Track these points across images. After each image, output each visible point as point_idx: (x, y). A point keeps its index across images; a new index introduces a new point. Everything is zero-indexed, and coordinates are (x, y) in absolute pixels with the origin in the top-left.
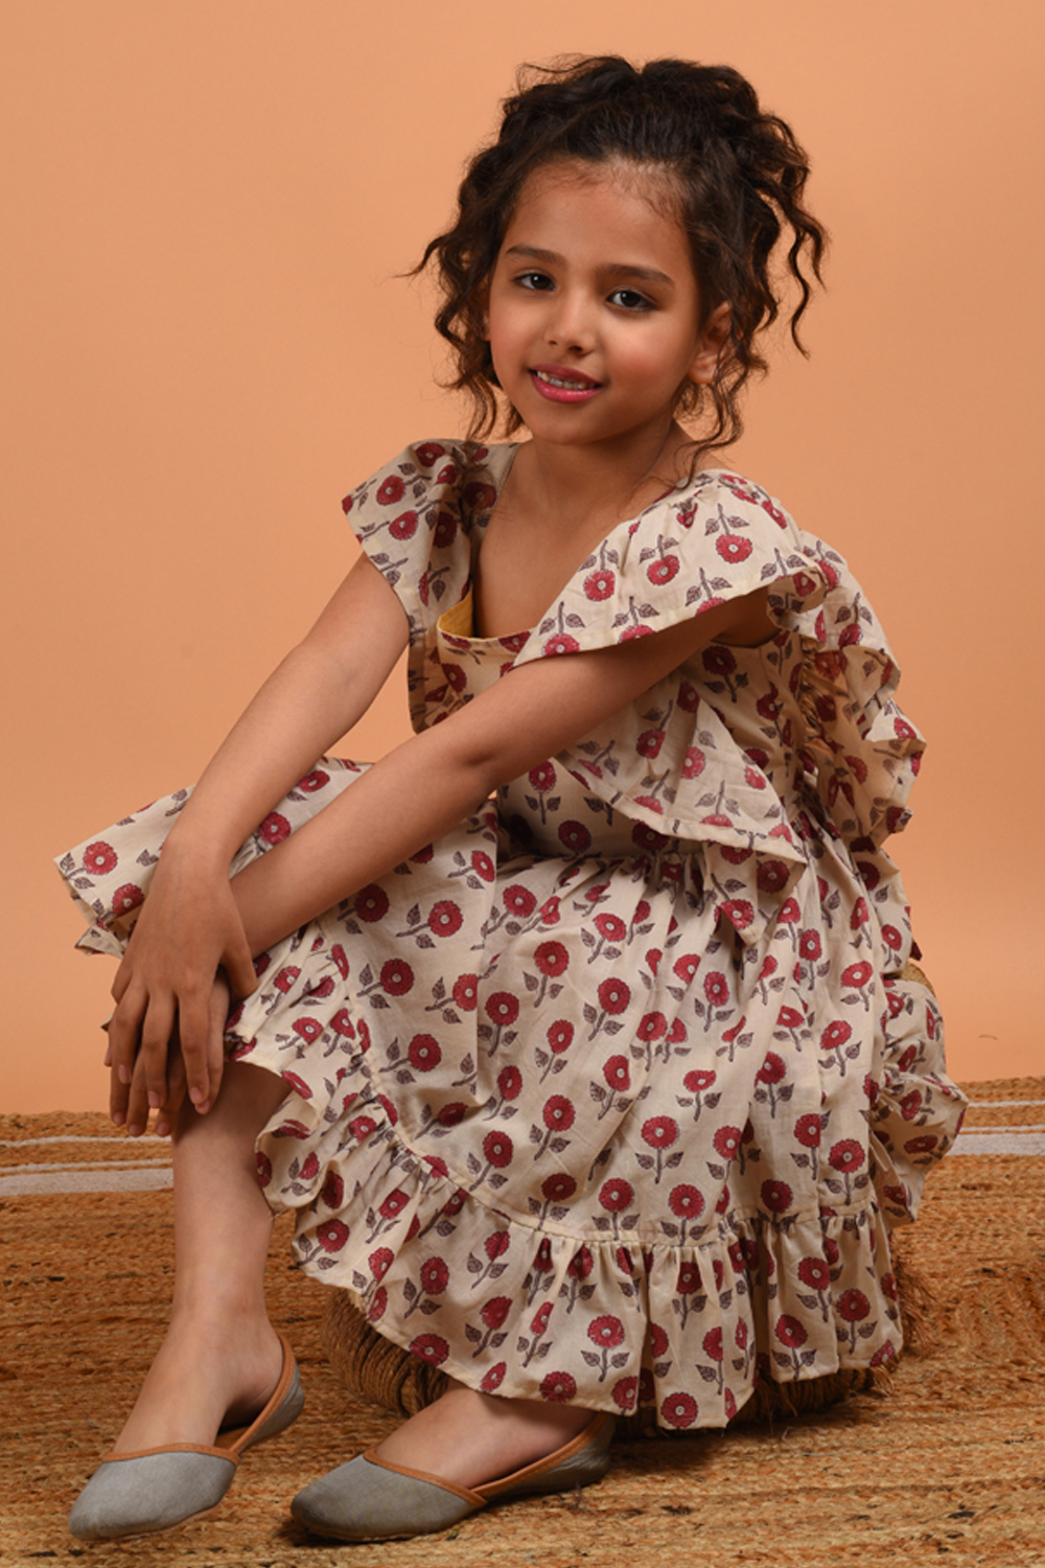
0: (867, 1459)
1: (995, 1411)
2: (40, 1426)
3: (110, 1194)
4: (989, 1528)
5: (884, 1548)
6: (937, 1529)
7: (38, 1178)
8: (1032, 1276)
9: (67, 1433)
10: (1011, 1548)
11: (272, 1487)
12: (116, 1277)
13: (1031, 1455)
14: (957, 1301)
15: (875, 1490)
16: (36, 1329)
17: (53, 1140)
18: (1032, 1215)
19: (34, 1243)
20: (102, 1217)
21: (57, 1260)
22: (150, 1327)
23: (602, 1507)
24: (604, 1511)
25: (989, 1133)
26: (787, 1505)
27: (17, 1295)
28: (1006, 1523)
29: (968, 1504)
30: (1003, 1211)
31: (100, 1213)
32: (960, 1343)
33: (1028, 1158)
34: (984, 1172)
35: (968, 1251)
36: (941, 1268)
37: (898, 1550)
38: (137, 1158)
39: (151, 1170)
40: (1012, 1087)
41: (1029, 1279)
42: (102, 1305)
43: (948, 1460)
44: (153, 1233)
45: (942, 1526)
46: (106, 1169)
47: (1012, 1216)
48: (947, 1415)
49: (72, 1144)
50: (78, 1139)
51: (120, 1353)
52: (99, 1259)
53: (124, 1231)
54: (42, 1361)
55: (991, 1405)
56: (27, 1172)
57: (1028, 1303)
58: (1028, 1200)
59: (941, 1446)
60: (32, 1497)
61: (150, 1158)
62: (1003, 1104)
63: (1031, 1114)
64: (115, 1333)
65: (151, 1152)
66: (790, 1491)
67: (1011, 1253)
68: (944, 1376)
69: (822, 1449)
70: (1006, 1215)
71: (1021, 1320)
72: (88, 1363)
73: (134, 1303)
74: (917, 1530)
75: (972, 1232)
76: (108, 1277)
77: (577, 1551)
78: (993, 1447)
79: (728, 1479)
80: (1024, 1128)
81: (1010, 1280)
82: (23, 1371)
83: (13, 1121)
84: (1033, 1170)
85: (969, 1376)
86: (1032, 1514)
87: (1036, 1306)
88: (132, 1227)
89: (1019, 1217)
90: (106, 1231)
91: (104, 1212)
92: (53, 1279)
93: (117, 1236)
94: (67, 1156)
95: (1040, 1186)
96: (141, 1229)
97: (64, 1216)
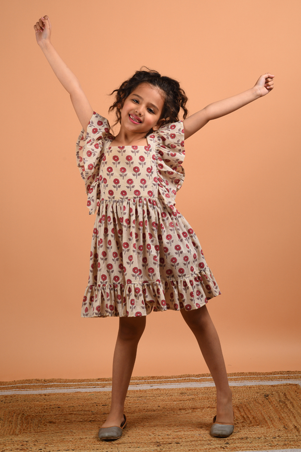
2: (62, 431)
3: (66, 393)
4: (232, 446)
5: (214, 448)
6: (223, 446)
7: (51, 390)
8: (239, 407)
9: (67, 432)
10: (236, 448)
12: (70, 407)
15: (212, 440)
16: (57, 415)
17: (52, 384)
18: (239, 396)
19: (53, 401)
20: (65, 397)
21: (58, 404)
22: (78, 415)
23: (164, 443)
24: (165, 443)
26: (196, 442)
27: (52, 410)
28: (235, 445)
29: (228, 442)
31: (64, 396)
33: (238, 387)
37: (216, 449)
38: (69, 387)
39: (72, 389)
42: (69, 412)
44: (75, 400)
45: (224, 445)
46: (64, 389)
49: (57, 384)
51: (74, 419)
52: (66, 404)
53: (70, 399)
54: (60, 421)
56: (49, 389)
57: (238, 411)
58: (238, 394)
60: (63, 442)
61: (72, 387)
62: (233, 377)
63: (238, 379)
64: (72, 416)
65: (72, 386)
66: (197, 440)
69: (202, 434)
71: (237, 413)
72: (68, 421)
73: (74, 411)
74: (219, 446)
76: (69, 407)
77: (161, 449)
80: (237, 381)
81: (235, 407)
82: (57, 422)
83: (44, 380)
84: (239, 389)
86: (239, 444)
87: (240, 411)
88: (71, 399)
89: (236, 397)
90: (67, 399)
91: (65, 396)
92: (59, 407)
93: (69, 400)
94: (56, 386)
95: (240, 391)
96: (73, 399)
97: (58, 397)
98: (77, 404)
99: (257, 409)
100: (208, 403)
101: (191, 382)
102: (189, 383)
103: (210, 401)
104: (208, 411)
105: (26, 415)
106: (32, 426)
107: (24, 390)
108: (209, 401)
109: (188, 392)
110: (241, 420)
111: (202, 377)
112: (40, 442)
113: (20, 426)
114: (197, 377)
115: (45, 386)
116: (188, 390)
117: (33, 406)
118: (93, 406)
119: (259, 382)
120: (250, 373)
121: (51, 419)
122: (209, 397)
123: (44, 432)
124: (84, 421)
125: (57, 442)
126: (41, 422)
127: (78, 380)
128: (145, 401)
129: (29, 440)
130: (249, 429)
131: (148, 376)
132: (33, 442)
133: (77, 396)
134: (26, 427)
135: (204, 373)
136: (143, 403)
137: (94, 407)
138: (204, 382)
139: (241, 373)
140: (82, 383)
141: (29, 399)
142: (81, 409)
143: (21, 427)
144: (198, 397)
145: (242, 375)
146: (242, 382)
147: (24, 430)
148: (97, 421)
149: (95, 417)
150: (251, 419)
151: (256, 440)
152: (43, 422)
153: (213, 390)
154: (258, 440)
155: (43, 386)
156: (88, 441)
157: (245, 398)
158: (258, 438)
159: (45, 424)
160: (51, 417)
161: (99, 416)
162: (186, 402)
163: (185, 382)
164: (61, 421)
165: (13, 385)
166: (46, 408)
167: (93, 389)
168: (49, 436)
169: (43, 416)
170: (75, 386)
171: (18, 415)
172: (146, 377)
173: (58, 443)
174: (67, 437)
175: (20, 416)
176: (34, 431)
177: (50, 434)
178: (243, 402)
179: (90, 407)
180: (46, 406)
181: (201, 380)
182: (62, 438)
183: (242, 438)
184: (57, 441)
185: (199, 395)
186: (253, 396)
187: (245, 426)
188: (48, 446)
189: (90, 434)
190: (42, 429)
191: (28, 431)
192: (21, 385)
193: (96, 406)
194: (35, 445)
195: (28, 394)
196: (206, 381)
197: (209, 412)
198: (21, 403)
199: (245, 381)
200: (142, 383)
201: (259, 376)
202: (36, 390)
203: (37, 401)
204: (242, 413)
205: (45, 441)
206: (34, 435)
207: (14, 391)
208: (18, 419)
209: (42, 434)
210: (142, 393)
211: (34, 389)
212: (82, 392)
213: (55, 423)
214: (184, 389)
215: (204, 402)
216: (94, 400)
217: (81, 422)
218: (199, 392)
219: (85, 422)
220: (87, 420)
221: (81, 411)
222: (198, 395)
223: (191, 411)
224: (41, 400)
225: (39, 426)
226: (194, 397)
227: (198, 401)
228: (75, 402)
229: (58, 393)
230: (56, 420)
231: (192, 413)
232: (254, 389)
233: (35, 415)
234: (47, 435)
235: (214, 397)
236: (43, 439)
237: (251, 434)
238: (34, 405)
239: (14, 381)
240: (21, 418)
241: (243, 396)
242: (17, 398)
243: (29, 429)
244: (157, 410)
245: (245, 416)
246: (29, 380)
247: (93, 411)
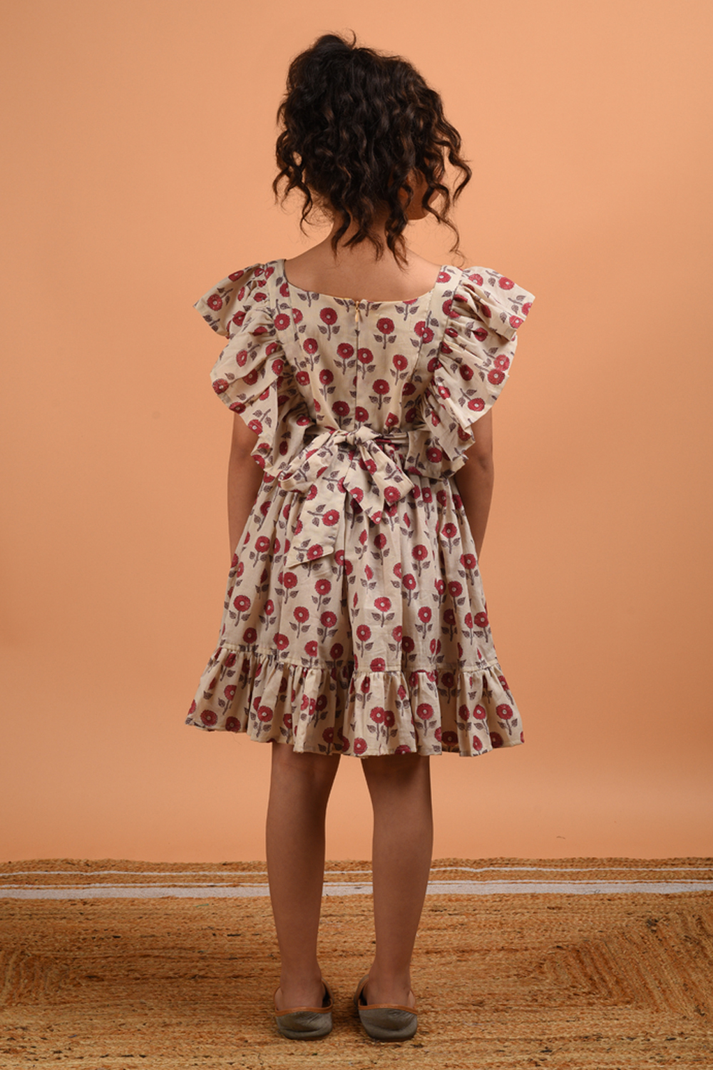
0: (503, 1027)
1: (562, 1008)
2: (118, 1002)
3: (138, 899)
4: (558, 1057)
5: (511, 1064)
6: (535, 1057)
8: (580, 950)
9: (132, 1005)
10: (568, 1066)
11: (230, 1031)
12: (145, 937)
13: (578, 1027)
14: (545, 960)
15: (507, 1040)
16: (110, 959)
17: (106, 872)
18: (581, 922)
19: (104, 921)
20: (135, 910)
21: (116, 928)
22: (164, 960)
25: (560, 883)
26: (467, 1045)
27: (99, 943)
28: (566, 1055)
29: (549, 1047)
30: (567, 919)
31: (132, 907)
32: (547, 978)
33: (579, 896)
34: (558, 901)
35: (550, 937)
36: (537, 945)
37: (517, 1065)
38: (148, 882)
39: (156, 889)
40: (572, 862)
41: (578, 951)
42: (140, 949)
43: (540, 1028)
44: (160, 917)
45: (537, 1055)
46: (134, 887)
47: (571, 922)
48: (540, 1009)
49: (116, 875)
50: (118, 873)
51: (152, 971)
52: (136, 928)
53: (147, 916)
54: (115, 974)
55: (561, 1005)
57: (578, 961)
58: (579, 915)
59: (537, 1022)
60: (119, 1032)
61: (155, 882)
62: (567, 870)
63: (581, 875)
64: (148, 962)
65: (155, 880)
66: (468, 1039)
67: (570, 939)
68: (539, 992)
69: (482, 1022)
70: (568, 921)
71: (575, 968)
72: (137, 975)
73: (155, 949)
74: (526, 1057)
75: (552, 929)
76: (142, 937)
77: (372, 1062)
78: (560, 1023)
79: (439, 1033)
80: (577, 882)
81: (570, 951)
82: (107, 977)
83: (85, 863)
84: (582, 901)
85: (551, 993)
86: (578, 1052)
87: (582, 962)
88: (150, 914)
89: (574, 923)
90: (138, 916)
91: (136, 907)
92: (115, 937)
93: (144, 918)
94: (114, 880)
95: (584, 909)
96: (155, 915)
97: (117, 909)
98: (165, 930)
99: (628, 958)
100: (501, 937)
101: (461, 879)
102: (454, 882)
103: (505, 932)
104: (500, 959)
105: (30, 955)
106: (42, 986)
107: (31, 889)
108: (503, 933)
109: (450, 907)
110: (584, 987)
111: (488, 867)
112: (59, 1031)
113: (12, 984)
114: (474, 865)
115: (86, 880)
116: (450, 900)
117: (51, 931)
118: (205, 936)
119: (633, 885)
120: (610, 860)
121: (92, 968)
122: (503, 922)
123: (72, 1002)
124: (176, 976)
125: (103, 1034)
126: (67, 977)
127: (171, 865)
128: (339, 926)
129: (31, 1024)
130: (605, 1012)
131: (352, 859)
132: (41, 1031)
133: (166, 909)
134: (25, 988)
135: (492, 857)
136: (332, 933)
137: (207, 940)
138: (494, 881)
139: (588, 859)
140: (181, 874)
141: (41, 912)
142: (171, 944)
143: (15, 988)
144: (475, 922)
145: (591, 864)
146: (591, 884)
147: (20, 995)
148: (210, 978)
149: (208, 966)
150: (610, 986)
151: (623, 1043)
152: (72, 976)
153: (515, 902)
154: (629, 1044)
155: (80, 878)
156: (184, 1032)
157: (596, 926)
158: (628, 1038)
159: (75, 983)
160: (93, 963)
161: (219, 964)
162: (445, 932)
163: (444, 879)
164: (117, 975)
165: (4, 874)
166: (84, 939)
167: (208, 889)
168: (84, 1015)
169: (74, 959)
170: (161, 882)
171: (9, 954)
172: (345, 863)
173: (104, 1036)
174: (130, 1020)
175: (14, 958)
176: (46, 1001)
177: (86, 1010)
178: (592, 937)
179: (197, 940)
180: (83, 932)
181: (487, 874)
182: (116, 1020)
183: (586, 1037)
184: (102, 1031)
185: (478, 916)
186: (618, 923)
187: (594, 1003)
188: (78, 1043)
189: (188, 1013)
190: (66, 995)
191: (31, 999)
192: (26, 873)
193: (213, 938)
194: (45, 1039)
195: (40, 898)
196: (498, 879)
197: (503, 962)
198: (20, 922)
199: (599, 881)
200: (336, 877)
201: (633, 869)
202: (62, 888)
203: (62, 919)
204: (588, 969)
205: (71, 1029)
206: (45, 1010)
207: (6, 890)
208: (7, 965)
209: (66, 1010)
210: (333, 905)
211: (58, 886)
212: (180, 897)
213: (103, 980)
214: (441, 898)
215: (491, 934)
216: (208, 920)
217: (169, 980)
218: (480, 906)
219: (181, 980)
220: (186, 974)
221: (173, 948)
222: (476, 914)
223: (455, 958)
224: (72, 916)
225: (60, 987)
226: (466, 920)
227: (474, 932)
228: (158, 924)
229: (118, 898)
230: (105, 971)
231: (459, 963)
232: (621, 904)
233: (52, 957)
234: (78, 1013)
235: (516, 921)
236: (67, 1023)
237: (611, 1027)
238: (54, 928)
239: (10, 862)
240: (15, 962)
241: (592, 921)
242: (13, 909)
243: (34, 995)
244: (369, 953)
245: (596, 978)
246: (46, 860)
247: (202, 950)
